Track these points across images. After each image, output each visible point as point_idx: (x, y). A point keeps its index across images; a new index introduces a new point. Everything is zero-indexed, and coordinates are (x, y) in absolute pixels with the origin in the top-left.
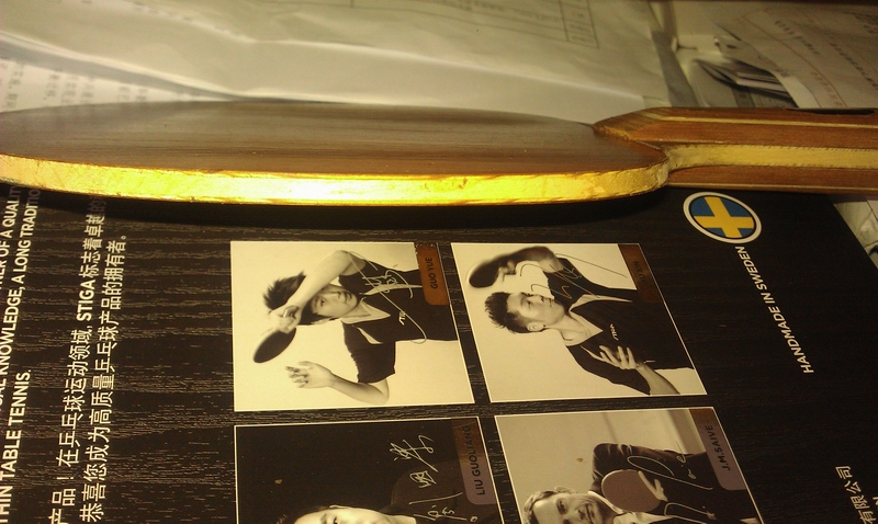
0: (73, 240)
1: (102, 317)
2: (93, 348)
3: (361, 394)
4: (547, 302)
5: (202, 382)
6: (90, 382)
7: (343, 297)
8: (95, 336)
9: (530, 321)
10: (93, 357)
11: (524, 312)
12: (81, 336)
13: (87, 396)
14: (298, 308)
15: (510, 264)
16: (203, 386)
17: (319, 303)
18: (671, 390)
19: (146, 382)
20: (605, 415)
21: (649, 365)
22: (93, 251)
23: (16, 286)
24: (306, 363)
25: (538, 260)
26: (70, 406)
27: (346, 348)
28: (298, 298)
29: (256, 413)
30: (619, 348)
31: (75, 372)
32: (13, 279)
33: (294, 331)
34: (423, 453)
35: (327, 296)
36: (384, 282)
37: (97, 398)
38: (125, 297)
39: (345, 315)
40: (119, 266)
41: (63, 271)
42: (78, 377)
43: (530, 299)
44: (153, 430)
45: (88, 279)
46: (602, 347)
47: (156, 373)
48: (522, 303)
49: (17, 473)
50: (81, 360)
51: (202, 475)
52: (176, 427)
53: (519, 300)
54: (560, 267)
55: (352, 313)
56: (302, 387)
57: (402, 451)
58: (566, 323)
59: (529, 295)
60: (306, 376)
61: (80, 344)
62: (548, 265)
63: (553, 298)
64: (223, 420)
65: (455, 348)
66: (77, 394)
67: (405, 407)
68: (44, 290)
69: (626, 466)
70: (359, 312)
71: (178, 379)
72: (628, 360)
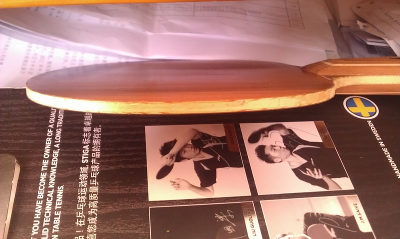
0: (79, 128)
1: (92, 161)
2: (89, 175)
3: (202, 192)
4: (282, 149)
5: (135, 188)
6: (88, 189)
7: (193, 149)
8: (90, 169)
9: (275, 158)
10: (89, 179)
11: (272, 154)
12: (84, 170)
13: (87, 196)
14: (174, 155)
15: (266, 132)
16: (136, 190)
17: (183, 152)
18: (338, 187)
19: (111, 189)
20: (308, 199)
21: (328, 176)
22: (87, 132)
23: (56, 149)
24: (178, 179)
25: (278, 130)
26: (80, 200)
27: (195, 172)
28: (174, 151)
29: (158, 202)
30: (315, 169)
31: (82, 186)
32: (55, 146)
33: (173, 165)
34: (229, 218)
35: (187, 149)
36: (211, 142)
37: (92, 196)
38: (101, 152)
39: (194, 157)
40: (99, 139)
41: (76, 142)
42: (83, 188)
43: (275, 148)
44: (115, 210)
45: (86, 145)
46: (307, 169)
47: (116, 185)
48: (271, 150)
49: (59, 229)
50: (84, 180)
51: (136, 229)
52: (125, 208)
53: (270, 149)
54: (288, 133)
55: (198, 156)
56: (177, 189)
57: (220, 217)
58: (291, 158)
59: (274, 146)
60: (178, 185)
61: (84, 173)
62: (283, 132)
63: (285, 147)
64: (144, 205)
65: (242, 170)
66: (83, 195)
67: (221, 198)
68: (68, 150)
69: (318, 222)
70: (200, 156)
71: (125, 187)
72: (319, 174)
